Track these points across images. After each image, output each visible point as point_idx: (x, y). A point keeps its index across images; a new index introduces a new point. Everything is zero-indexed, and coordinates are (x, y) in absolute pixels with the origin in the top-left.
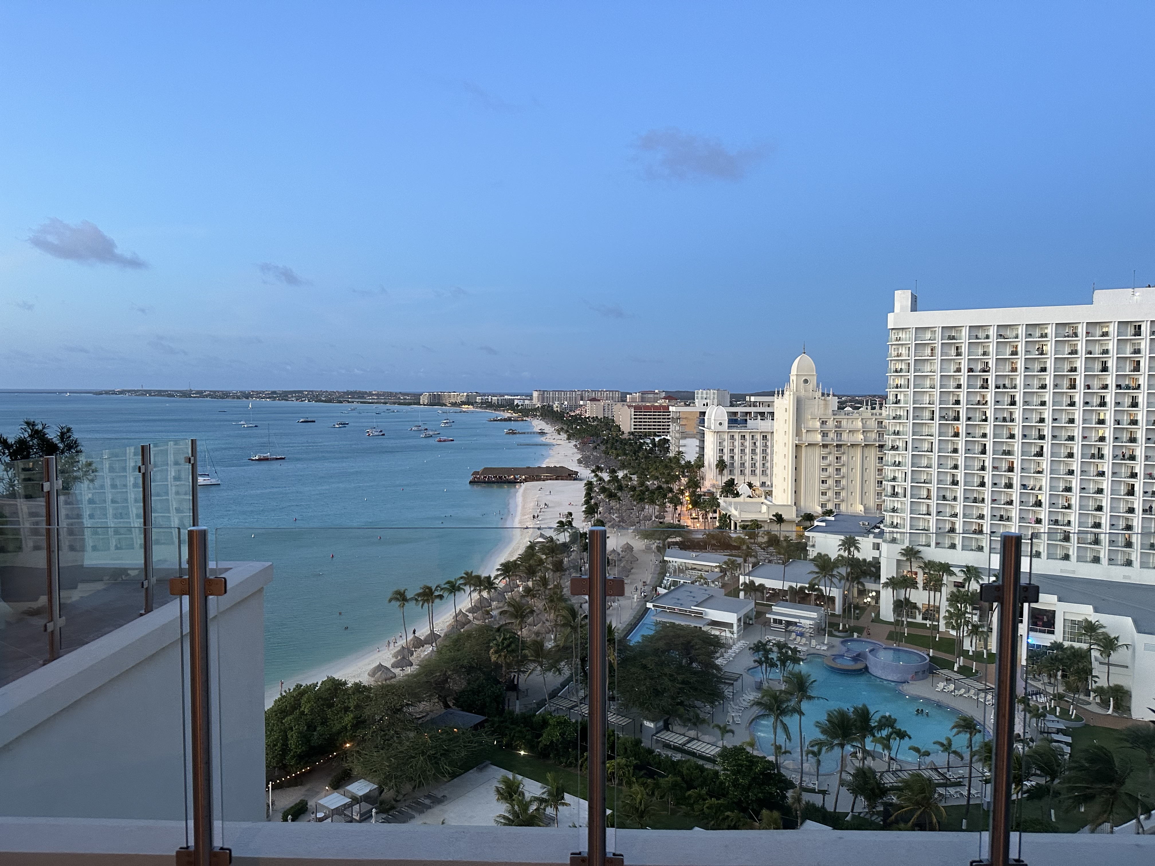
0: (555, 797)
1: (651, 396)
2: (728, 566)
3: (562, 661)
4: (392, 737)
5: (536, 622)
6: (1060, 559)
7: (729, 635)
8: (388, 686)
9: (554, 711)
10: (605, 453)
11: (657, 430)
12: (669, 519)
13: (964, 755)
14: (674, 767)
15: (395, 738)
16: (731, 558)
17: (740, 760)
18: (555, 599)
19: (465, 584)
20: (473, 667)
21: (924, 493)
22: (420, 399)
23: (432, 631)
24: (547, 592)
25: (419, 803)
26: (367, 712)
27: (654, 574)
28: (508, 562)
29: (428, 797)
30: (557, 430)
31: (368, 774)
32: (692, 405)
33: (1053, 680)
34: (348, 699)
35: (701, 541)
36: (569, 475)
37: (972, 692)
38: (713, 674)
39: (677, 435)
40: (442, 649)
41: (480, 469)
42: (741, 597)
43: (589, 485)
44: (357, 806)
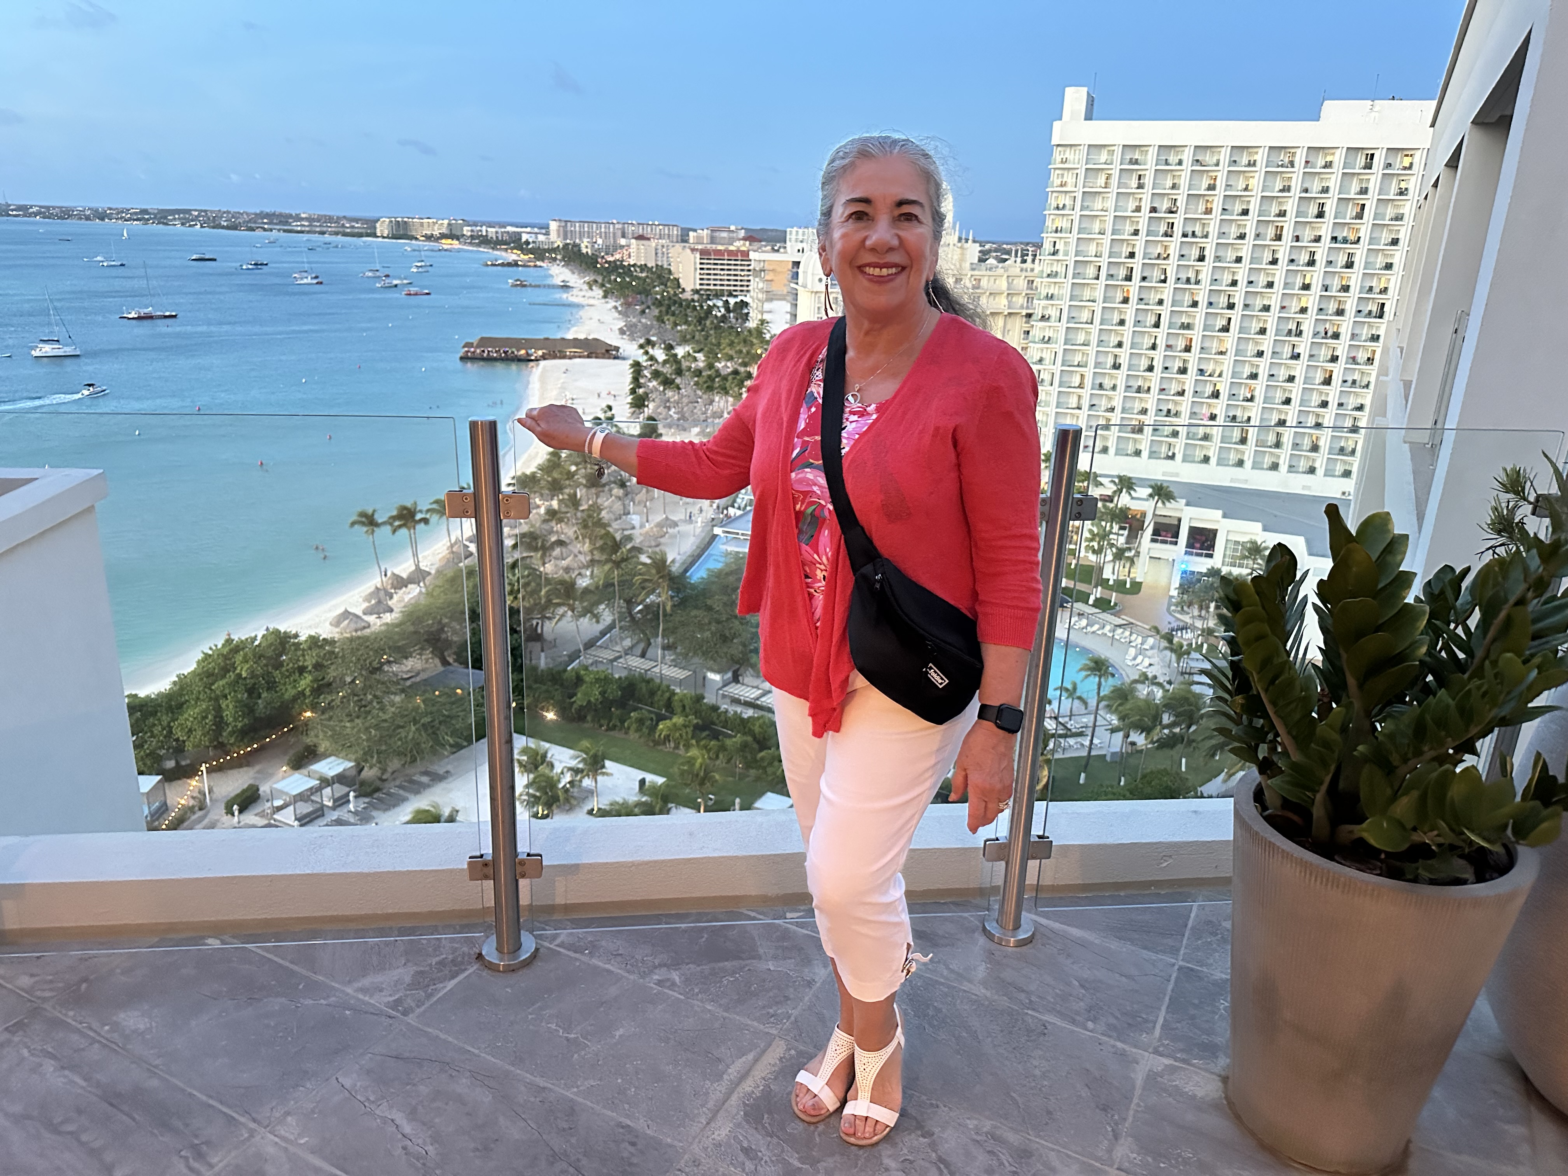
0: (593, 765)
1: (724, 235)
3: (602, 603)
4: (371, 702)
5: (565, 555)
6: (1233, 465)
8: (359, 638)
9: (592, 664)
10: (658, 320)
11: (732, 288)
13: (1089, 701)
14: (743, 724)
15: (375, 704)
18: (590, 524)
21: (1076, 381)
22: (375, 228)
23: (417, 566)
24: (579, 514)
25: (412, 782)
26: (332, 673)
29: (426, 773)
30: (588, 283)
31: (339, 750)
32: (782, 250)
33: (1203, 613)
34: (303, 655)
36: (607, 351)
37: (1108, 628)
39: (760, 296)
40: (433, 590)
41: (474, 339)
43: (637, 365)
44: (329, 790)
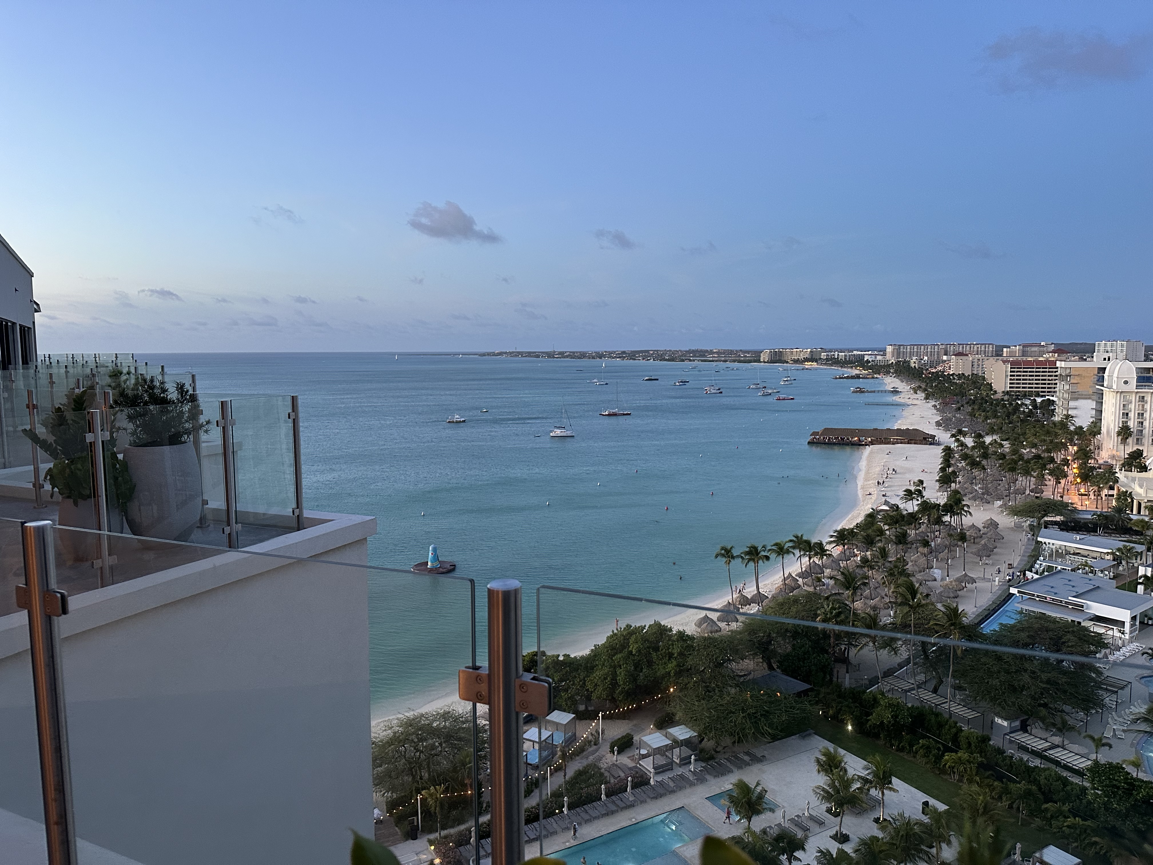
0: (880, 779)
1: (1035, 349)
2: (1123, 553)
3: (899, 640)
4: (714, 690)
5: (873, 596)
7: (1117, 634)
8: (710, 638)
9: (889, 691)
10: (971, 415)
11: (1040, 390)
12: (1048, 494)
14: (1029, 772)
15: (716, 691)
16: (1127, 544)
17: (1116, 780)
18: (896, 573)
19: (794, 548)
20: (799, 633)
22: (760, 356)
23: (758, 591)
24: (887, 564)
25: (737, 758)
26: (690, 662)
27: (1023, 556)
28: (843, 530)
29: (748, 754)
30: (914, 388)
31: (690, 721)
32: (1089, 359)
34: (673, 645)
35: (1090, 523)
36: (925, 439)
38: (1090, 677)
39: (1066, 396)
40: (767, 610)
41: (820, 430)
42: (1138, 592)
43: (948, 452)
44: (678, 750)
